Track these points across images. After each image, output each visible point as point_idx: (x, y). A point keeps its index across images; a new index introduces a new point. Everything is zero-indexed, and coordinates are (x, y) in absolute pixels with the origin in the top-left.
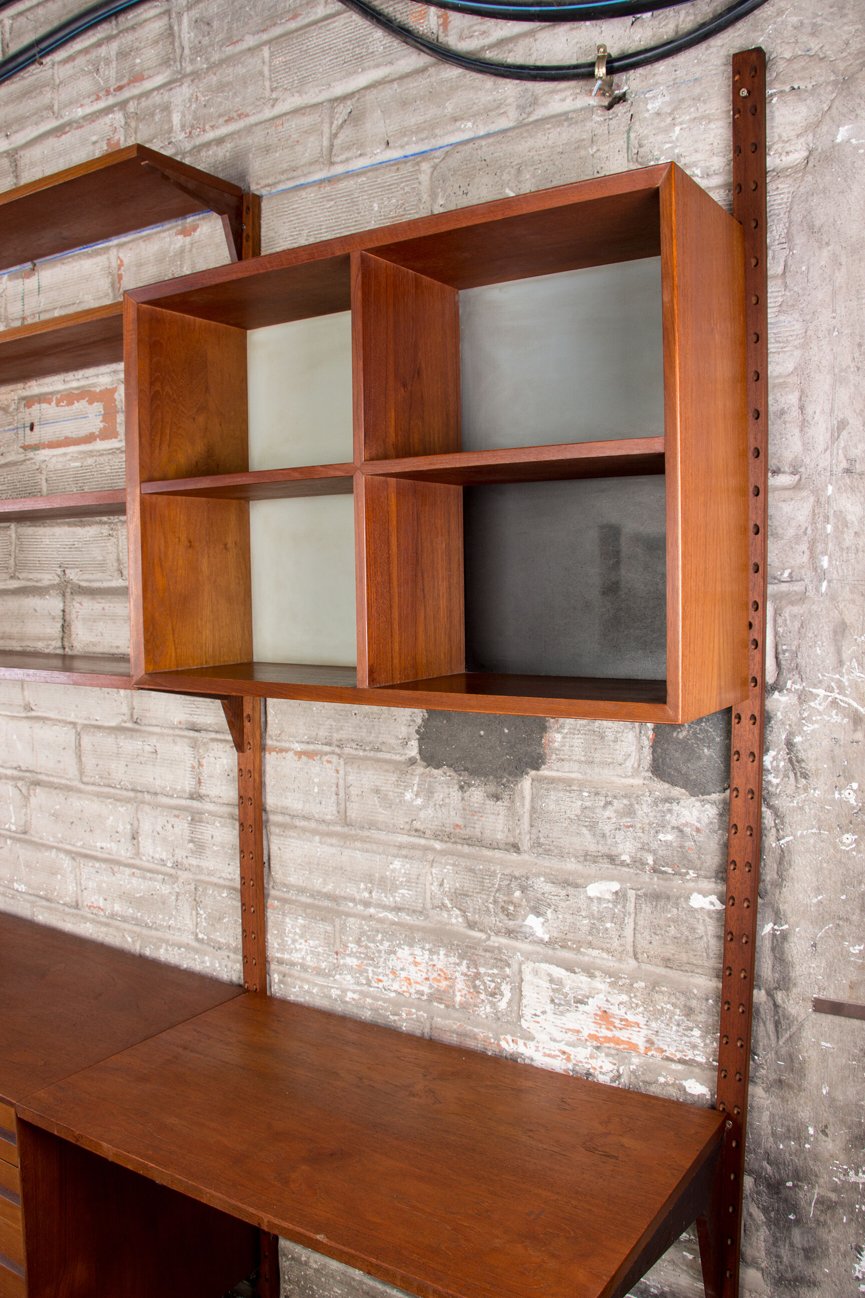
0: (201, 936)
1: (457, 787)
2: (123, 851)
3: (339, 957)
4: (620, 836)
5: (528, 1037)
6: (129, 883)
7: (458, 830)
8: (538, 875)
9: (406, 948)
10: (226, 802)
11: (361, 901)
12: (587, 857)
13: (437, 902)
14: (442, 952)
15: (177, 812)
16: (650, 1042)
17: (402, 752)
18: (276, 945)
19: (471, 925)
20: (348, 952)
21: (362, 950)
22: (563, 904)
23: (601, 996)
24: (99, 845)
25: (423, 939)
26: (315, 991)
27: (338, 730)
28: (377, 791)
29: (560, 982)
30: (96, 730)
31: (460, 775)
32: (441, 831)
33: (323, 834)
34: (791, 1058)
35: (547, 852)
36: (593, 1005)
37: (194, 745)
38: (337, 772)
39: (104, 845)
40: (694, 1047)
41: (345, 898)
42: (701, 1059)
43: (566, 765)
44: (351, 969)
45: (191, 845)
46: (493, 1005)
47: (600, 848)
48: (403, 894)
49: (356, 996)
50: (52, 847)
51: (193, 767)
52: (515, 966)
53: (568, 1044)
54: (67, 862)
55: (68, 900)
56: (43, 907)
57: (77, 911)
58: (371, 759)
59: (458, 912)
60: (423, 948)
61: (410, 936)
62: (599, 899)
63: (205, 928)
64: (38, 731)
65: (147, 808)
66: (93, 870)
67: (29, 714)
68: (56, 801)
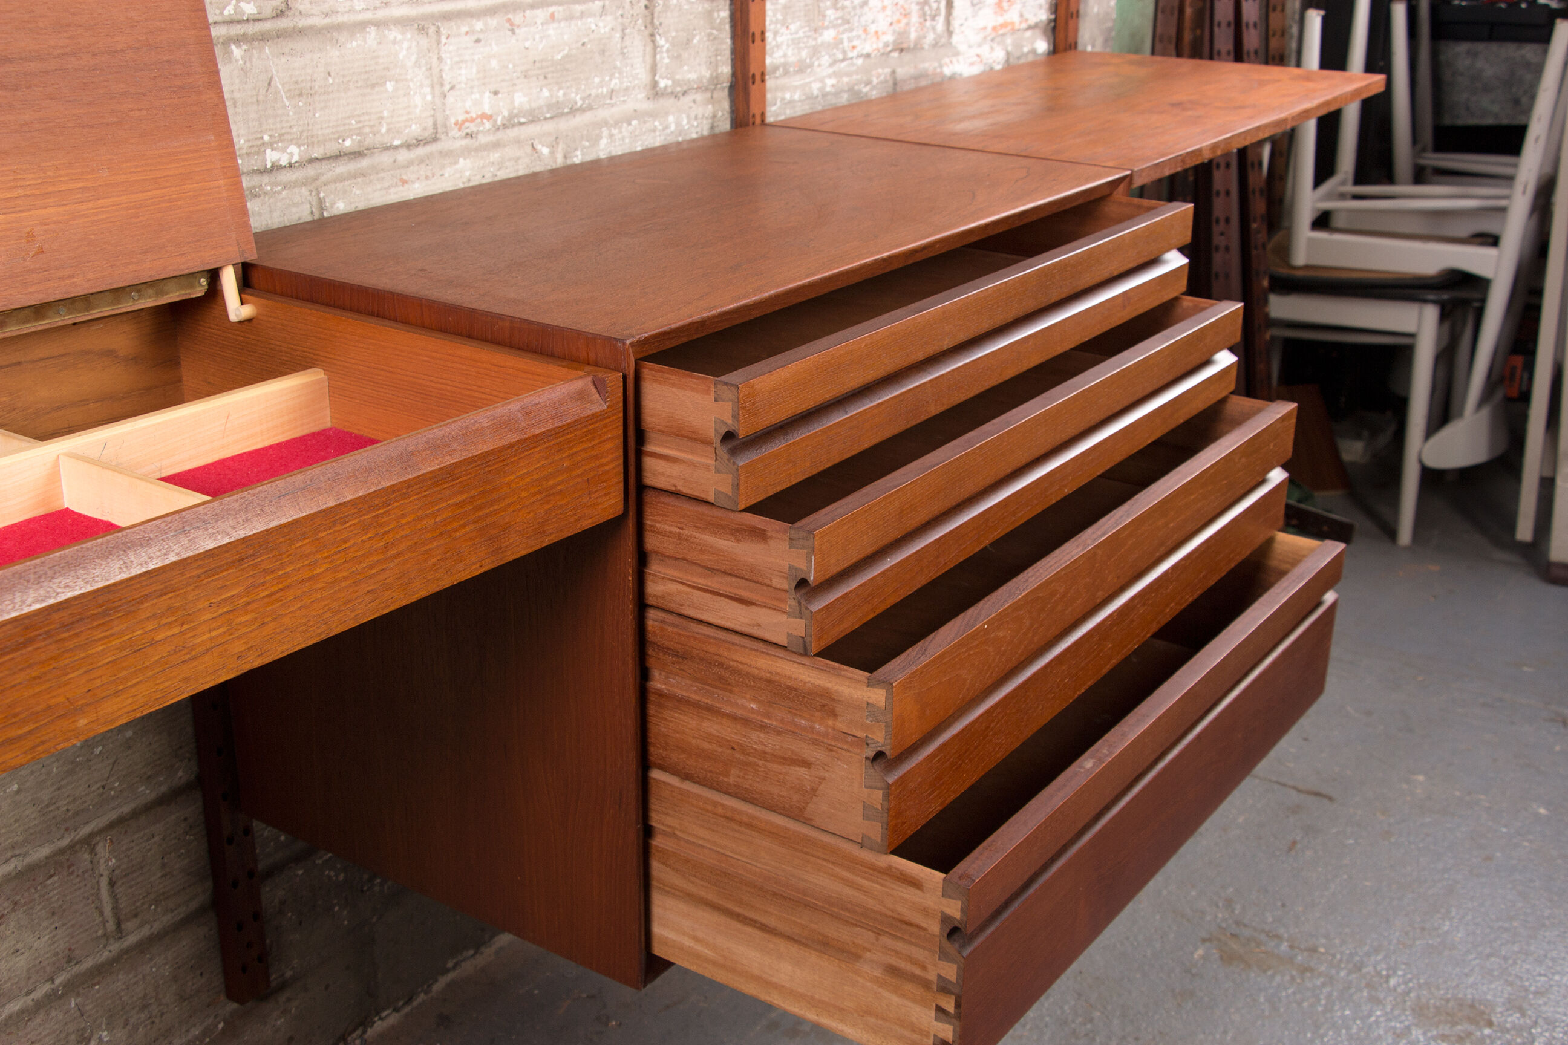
0: (662, 83)
3: (817, 35)
5: (955, 53)
6: (542, 39)
20: (826, 24)
21: (838, 14)
26: (796, 97)
40: (1041, 7)
42: (1044, 17)
44: (827, 47)
46: (933, 29)
53: (980, 46)
54: (405, 45)
55: (415, 130)
56: (340, 179)
57: (428, 149)
63: (667, 67)
66: (469, 40)
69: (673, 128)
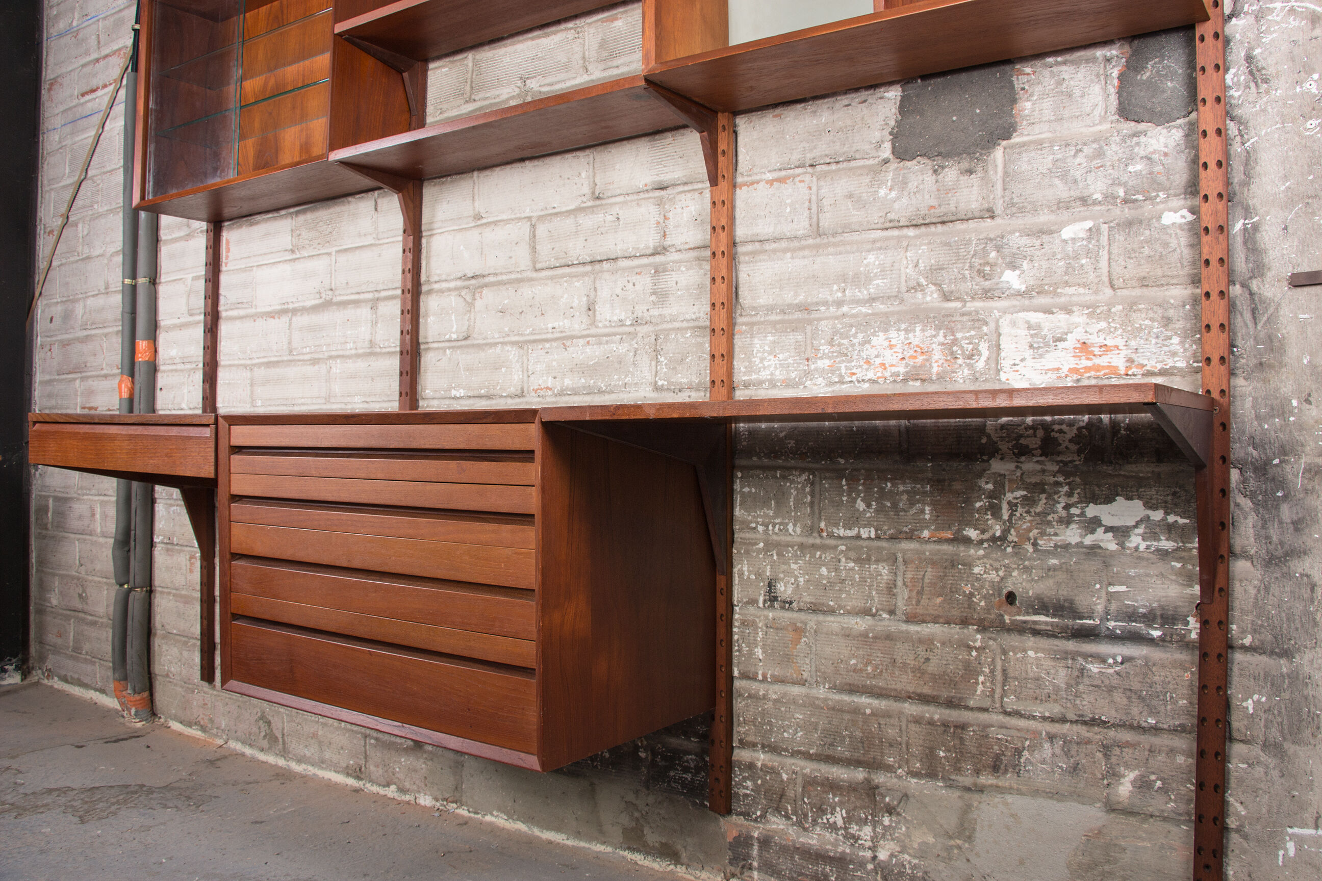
0: (660, 383)
1: (931, 172)
2: (577, 325)
3: (810, 363)
4: (1091, 178)
7: (932, 211)
8: (1012, 232)
9: (881, 334)
10: (692, 246)
11: (834, 302)
12: (1062, 205)
13: (912, 283)
14: (918, 328)
15: (639, 272)
16: (1130, 361)
17: (875, 155)
18: (743, 369)
19: (946, 297)
20: (819, 355)
21: (835, 349)
22: (1038, 253)
23: (1080, 329)
24: (550, 326)
25: (899, 321)
27: (811, 150)
28: (850, 196)
29: (1038, 327)
30: (553, 217)
31: (934, 161)
32: (916, 215)
33: (794, 250)
34: (1270, 338)
35: (1022, 210)
36: (1071, 341)
37: (660, 203)
38: (810, 188)
39: (556, 325)
40: (1174, 354)
41: (817, 304)
42: (1181, 364)
43: (1037, 126)
44: (821, 372)
45: (653, 298)
46: (970, 366)
47: (1072, 193)
48: (878, 284)
50: (496, 344)
51: (658, 223)
52: (992, 325)
54: (513, 353)
55: (512, 390)
58: (844, 169)
59: (933, 288)
60: (899, 330)
61: (885, 323)
62: (1074, 240)
63: (665, 373)
64: (490, 235)
65: (606, 275)
66: (543, 352)
67: (479, 223)
68: (504, 297)
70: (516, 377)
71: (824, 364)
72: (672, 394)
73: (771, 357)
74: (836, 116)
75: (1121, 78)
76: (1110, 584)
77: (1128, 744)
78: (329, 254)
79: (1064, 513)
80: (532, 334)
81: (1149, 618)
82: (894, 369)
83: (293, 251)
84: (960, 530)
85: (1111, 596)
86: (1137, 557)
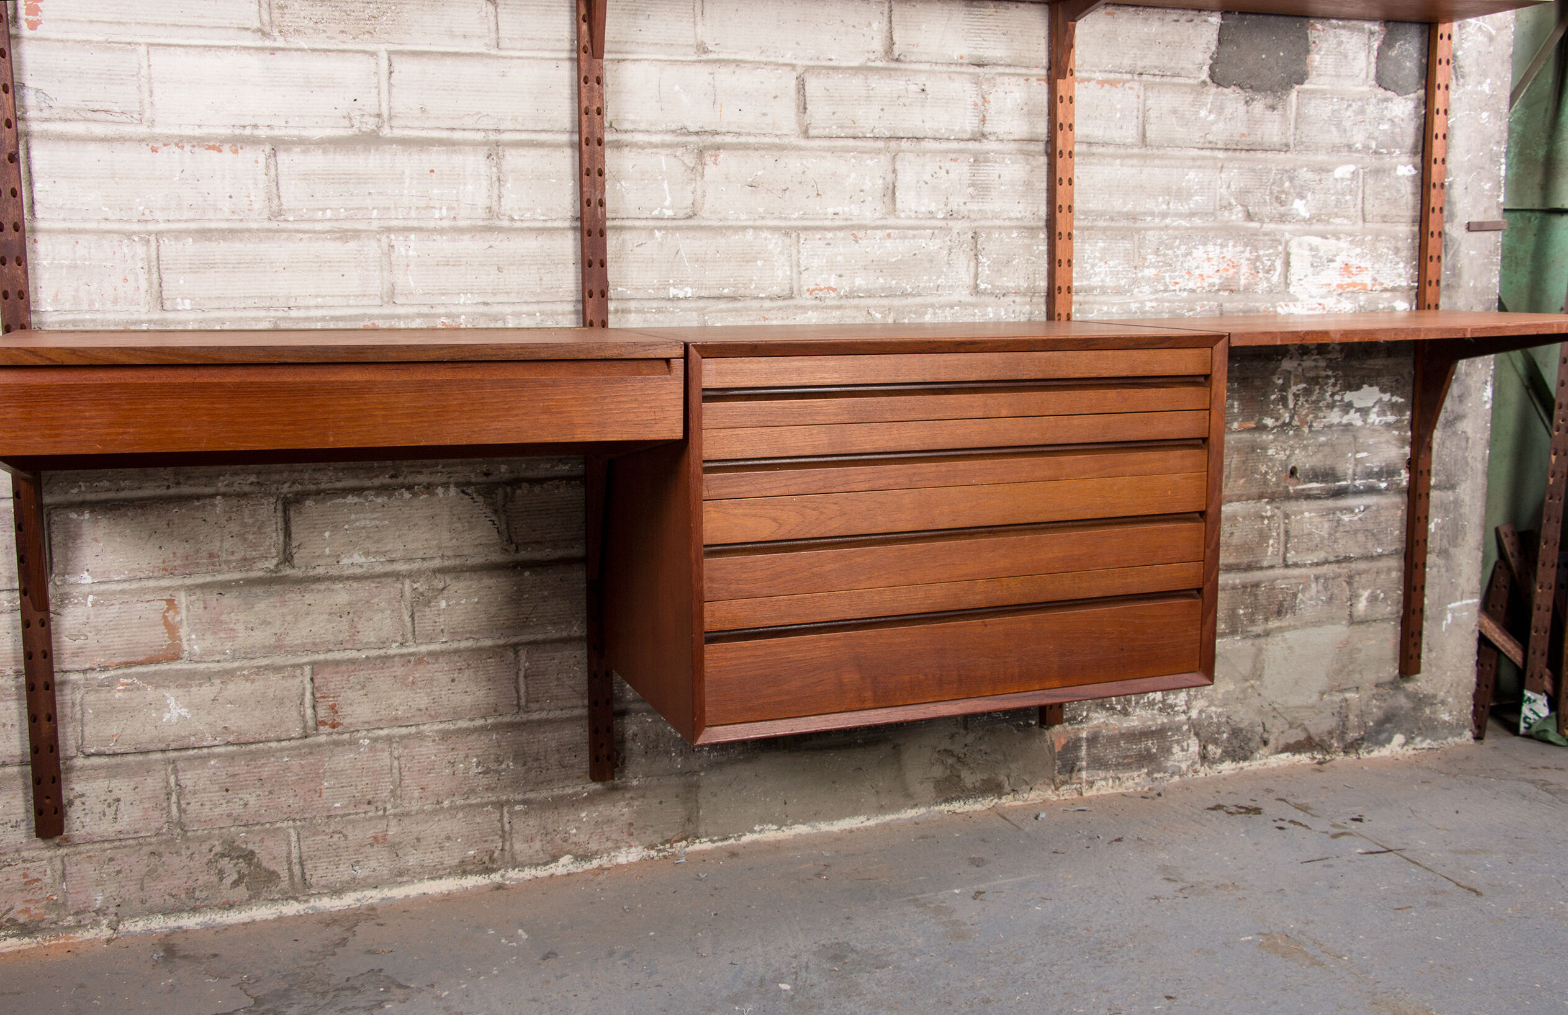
0: (982, 286)
1: (1243, 102)
2: (870, 212)
3: (1138, 271)
4: (1355, 130)
5: (1295, 300)
6: (879, 248)
7: (1243, 138)
8: (1302, 167)
9: (1201, 247)
10: (1017, 137)
11: (1159, 213)
12: (1335, 149)
13: (1225, 203)
14: (1231, 243)
15: (954, 156)
16: (1375, 280)
17: (1196, 75)
19: (1249, 218)
20: (1147, 264)
21: (1160, 259)
22: (1318, 187)
23: (1344, 253)
24: (831, 211)
25: (1216, 236)
26: (1114, 310)
27: (1142, 58)
28: (1174, 112)
29: (1317, 249)
30: (831, 72)
31: (1246, 92)
32: (1230, 140)
33: (1122, 157)
34: (1454, 267)
35: (1307, 148)
36: (1338, 263)
37: (977, 81)
38: (1138, 97)
39: (839, 210)
40: (1400, 276)
41: (1145, 214)
42: (1404, 284)
43: (1322, 78)
44: (1148, 280)
45: (971, 190)
46: (1268, 280)
47: (1342, 140)
48: (1198, 201)
49: (1154, 304)
50: (744, 228)
51: (976, 105)
52: (1284, 245)
53: (1323, 297)
54: (774, 241)
55: (776, 290)
56: (721, 311)
57: (786, 303)
58: (1166, 84)
59: (1239, 208)
60: (1215, 244)
61: (1204, 236)
62: (1342, 179)
63: (988, 276)
64: (725, 77)
65: (910, 157)
66: (822, 243)
67: (704, 57)
68: (758, 166)
69: (991, 315)
70: (780, 273)
71: (1150, 272)
72: (993, 298)
73: (1102, 264)
74: (1165, 29)
75: (1380, 50)
76: (1358, 452)
77: (1366, 571)
78: (373, 54)
79: (1329, 400)
80: (801, 219)
81: (1379, 475)
82: (1211, 280)
83: (264, 34)
84: (1261, 420)
85: (1358, 461)
86: (1373, 430)
